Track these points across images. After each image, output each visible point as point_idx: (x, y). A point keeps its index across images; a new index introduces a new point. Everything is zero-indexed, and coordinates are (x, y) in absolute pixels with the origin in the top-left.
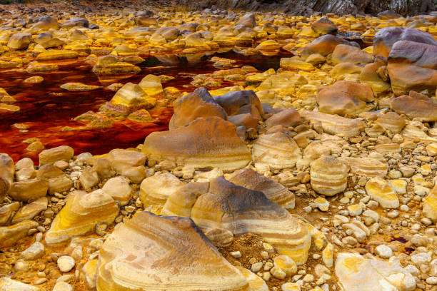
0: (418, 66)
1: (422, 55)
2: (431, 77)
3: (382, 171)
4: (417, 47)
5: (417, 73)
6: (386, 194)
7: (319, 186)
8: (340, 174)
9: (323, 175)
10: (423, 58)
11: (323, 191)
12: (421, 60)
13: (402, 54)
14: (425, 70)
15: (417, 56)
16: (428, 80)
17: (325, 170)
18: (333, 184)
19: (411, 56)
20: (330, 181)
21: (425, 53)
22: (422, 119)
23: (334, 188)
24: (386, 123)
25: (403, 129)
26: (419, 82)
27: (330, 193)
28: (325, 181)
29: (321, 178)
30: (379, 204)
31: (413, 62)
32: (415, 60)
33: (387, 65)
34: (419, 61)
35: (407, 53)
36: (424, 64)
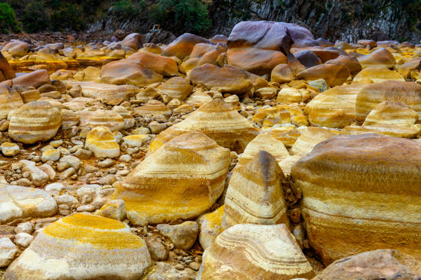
0: (259, 48)
1: (265, 34)
2: (271, 59)
3: (116, 123)
4: (260, 27)
5: (256, 55)
6: (103, 142)
7: (16, 131)
8: (43, 116)
9: (21, 119)
10: (266, 38)
12: (263, 40)
13: (241, 36)
14: (265, 51)
15: (257, 37)
16: (268, 61)
17: (26, 112)
18: (32, 129)
19: (252, 38)
20: (28, 125)
21: (269, 33)
22: (220, 89)
23: (33, 133)
24: (167, 89)
25: (189, 96)
26: (256, 66)
27: (28, 140)
28: (23, 125)
29: (20, 122)
30: (93, 153)
31: (254, 44)
32: (255, 41)
33: (226, 51)
34: (259, 43)
35: (248, 34)
36: (265, 46)
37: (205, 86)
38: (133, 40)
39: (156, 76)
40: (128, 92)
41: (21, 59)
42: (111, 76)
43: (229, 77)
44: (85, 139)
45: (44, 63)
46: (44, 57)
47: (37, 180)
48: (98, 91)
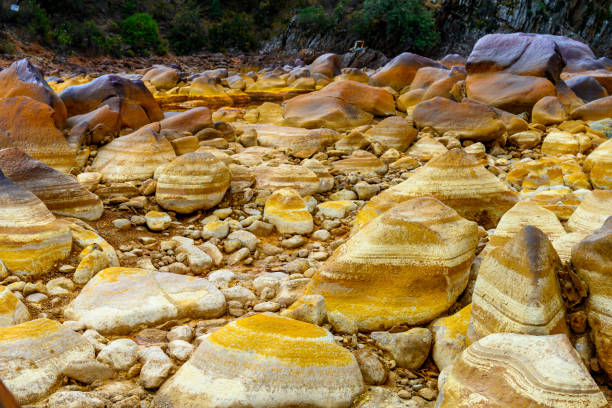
0: (513, 73)
1: (524, 52)
2: (532, 90)
3: (308, 184)
4: (514, 42)
5: (510, 84)
6: (290, 211)
7: (166, 195)
8: (205, 174)
9: (173, 177)
10: (524, 58)
11: (172, 205)
12: (517, 64)
13: (487, 56)
14: (522, 79)
15: (511, 57)
16: (527, 93)
17: (179, 168)
18: (188, 192)
19: (503, 58)
20: (184, 187)
21: (528, 51)
22: (457, 134)
23: (190, 198)
24: (380, 134)
25: (411, 145)
26: (511, 99)
27: (183, 208)
28: (177, 186)
29: (171, 182)
30: (275, 227)
31: (505, 68)
32: (508, 62)
33: (464, 78)
34: (514, 66)
35: (497, 53)
36: (522, 70)
37: (435, 130)
38: (326, 63)
39: (363, 116)
40: (323, 140)
41: (168, 93)
42: (299, 115)
43: (470, 116)
44: (263, 207)
45: (201, 98)
46: (201, 89)
47: (197, 266)
48: (281, 138)
